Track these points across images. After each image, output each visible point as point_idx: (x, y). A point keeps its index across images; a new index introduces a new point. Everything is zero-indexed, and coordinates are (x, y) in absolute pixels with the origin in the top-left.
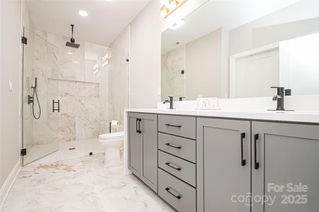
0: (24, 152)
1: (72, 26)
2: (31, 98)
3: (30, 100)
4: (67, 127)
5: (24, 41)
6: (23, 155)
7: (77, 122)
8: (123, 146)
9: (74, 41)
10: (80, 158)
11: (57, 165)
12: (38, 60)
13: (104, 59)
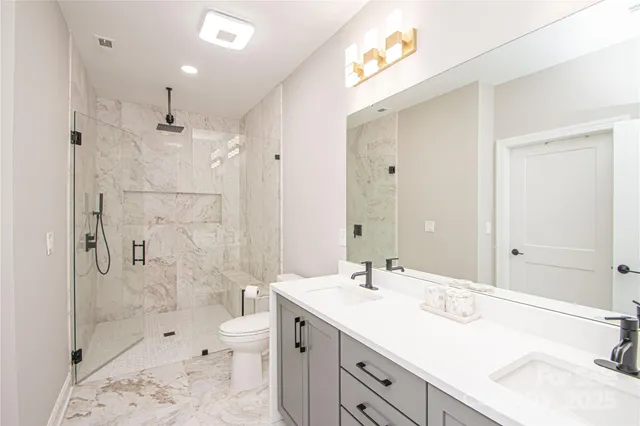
0: (77, 357)
1: (169, 89)
2: (92, 238)
3: (90, 243)
4: (161, 284)
5: (77, 138)
6: (76, 363)
7: (179, 273)
8: (268, 347)
9: (173, 120)
10: (184, 362)
11: (139, 384)
12: (106, 156)
13: (231, 144)
